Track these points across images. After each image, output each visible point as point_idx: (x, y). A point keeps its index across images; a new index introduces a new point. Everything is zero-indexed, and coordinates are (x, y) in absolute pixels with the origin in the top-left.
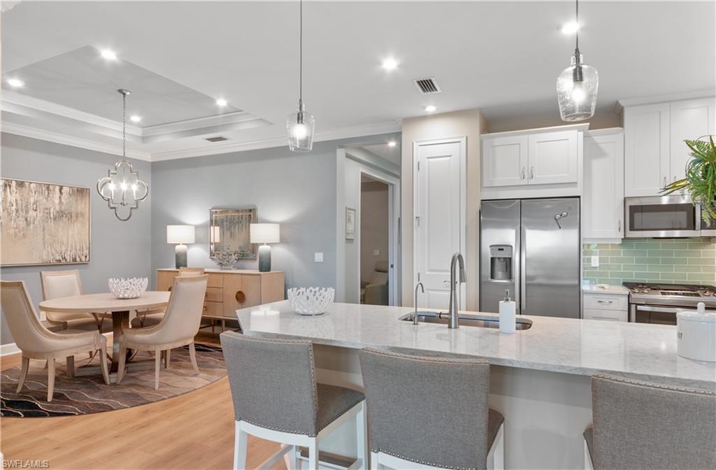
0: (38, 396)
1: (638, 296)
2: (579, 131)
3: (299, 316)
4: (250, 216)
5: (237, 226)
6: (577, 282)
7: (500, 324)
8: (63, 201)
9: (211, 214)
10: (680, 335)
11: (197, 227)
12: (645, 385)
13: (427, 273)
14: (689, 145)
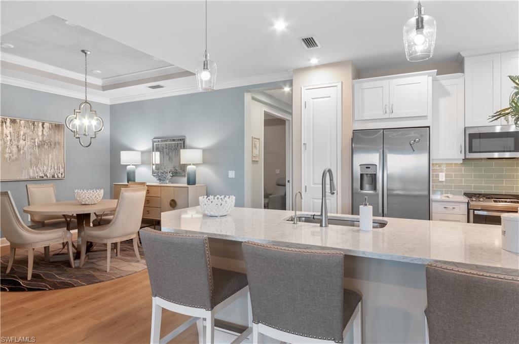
0: (21, 276)
1: (475, 203)
2: (428, 76)
3: (207, 217)
4: (181, 143)
5: (174, 152)
6: (427, 193)
7: (361, 223)
8: (45, 133)
9: (153, 142)
10: (504, 233)
11: (142, 152)
12: (470, 273)
13: (312, 186)
14: (512, 80)
